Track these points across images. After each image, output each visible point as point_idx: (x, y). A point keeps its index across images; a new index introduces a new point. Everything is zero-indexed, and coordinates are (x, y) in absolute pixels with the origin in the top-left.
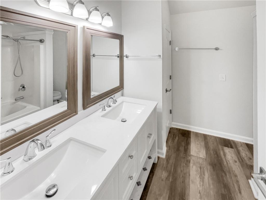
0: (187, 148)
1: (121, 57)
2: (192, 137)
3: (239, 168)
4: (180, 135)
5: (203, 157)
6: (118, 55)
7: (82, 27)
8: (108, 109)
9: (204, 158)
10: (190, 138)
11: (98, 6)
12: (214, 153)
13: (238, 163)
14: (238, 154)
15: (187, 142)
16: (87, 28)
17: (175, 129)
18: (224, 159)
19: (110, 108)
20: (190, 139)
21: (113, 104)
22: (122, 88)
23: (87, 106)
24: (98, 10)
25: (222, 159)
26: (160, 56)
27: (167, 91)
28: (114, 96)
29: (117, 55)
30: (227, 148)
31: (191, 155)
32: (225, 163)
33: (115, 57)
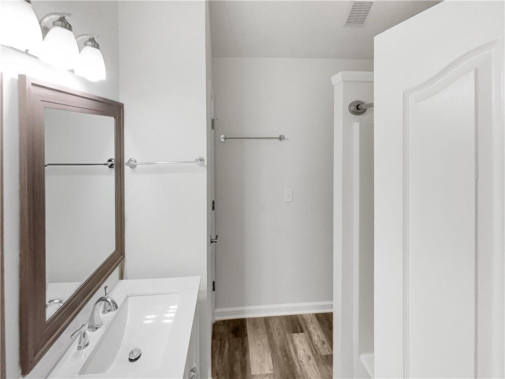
0: (246, 361)
1: (118, 165)
2: (248, 332)
3: (314, 370)
4: (231, 336)
5: (271, 372)
6: (110, 161)
7: (17, 78)
8: (93, 337)
9: (271, 374)
10: (246, 335)
11: (69, 15)
12: (282, 354)
13: (313, 361)
14: (309, 340)
15: (244, 347)
16: (33, 84)
17: (222, 324)
18: (296, 361)
19: (100, 332)
20: (246, 338)
21: (104, 312)
22: (122, 255)
23: (35, 355)
24: (70, 25)
25: (294, 364)
26: (202, 160)
27: (212, 242)
28: (106, 288)
29: (106, 162)
30: (296, 334)
31: (253, 376)
32: (299, 369)
33: (103, 166)
